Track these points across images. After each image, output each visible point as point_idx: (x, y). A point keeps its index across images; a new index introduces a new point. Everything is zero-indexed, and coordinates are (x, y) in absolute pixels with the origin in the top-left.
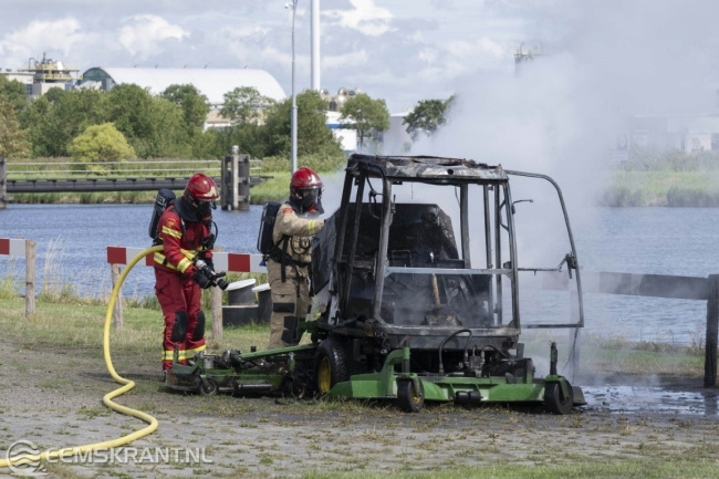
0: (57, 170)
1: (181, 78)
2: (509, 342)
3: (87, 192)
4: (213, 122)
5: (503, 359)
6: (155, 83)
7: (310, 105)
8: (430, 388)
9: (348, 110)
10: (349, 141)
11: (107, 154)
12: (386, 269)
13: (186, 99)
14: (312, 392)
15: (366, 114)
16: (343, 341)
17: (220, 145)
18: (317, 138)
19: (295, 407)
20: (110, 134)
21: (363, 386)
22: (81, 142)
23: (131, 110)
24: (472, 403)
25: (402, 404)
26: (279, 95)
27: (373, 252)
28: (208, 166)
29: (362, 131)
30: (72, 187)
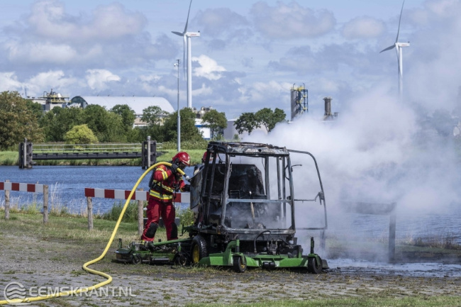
0: (58, 149)
1: (121, 101)
2: (290, 237)
3: (73, 160)
4: (138, 124)
5: (286, 245)
6: (108, 104)
7: (187, 115)
8: (250, 261)
9: (206, 118)
10: (206, 133)
11: (83, 140)
12: (227, 200)
13: (124, 112)
14: (190, 262)
15: (215, 120)
16: (206, 237)
17: (141, 136)
18: (190, 133)
19: (181, 269)
20: (84, 130)
21: (216, 260)
22: (70, 134)
23: (96, 118)
24: (271, 268)
25: (235, 268)
26: (171, 110)
27: (221, 191)
28: (135, 146)
29: (213, 128)
30: (66, 157)
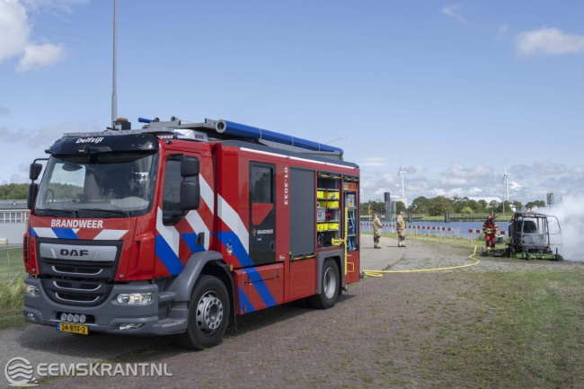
0: (459, 215)
1: (482, 199)
2: (548, 247)
3: (464, 220)
4: (488, 206)
5: (546, 250)
6: (477, 199)
7: (507, 204)
8: (532, 256)
9: (514, 204)
10: (514, 210)
11: (468, 212)
12: (523, 234)
13: (483, 202)
14: (509, 256)
15: (518, 205)
16: (515, 247)
17: (490, 211)
18: (508, 209)
19: (506, 259)
20: (469, 209)
21: (519, 255)
22: (463, 210)
23: (473, 205)
24: (541, 259)
25: (527, 259)
26: (501, 202)
27: (520, 230)
29: (517, 208)
30: (462, 218)
